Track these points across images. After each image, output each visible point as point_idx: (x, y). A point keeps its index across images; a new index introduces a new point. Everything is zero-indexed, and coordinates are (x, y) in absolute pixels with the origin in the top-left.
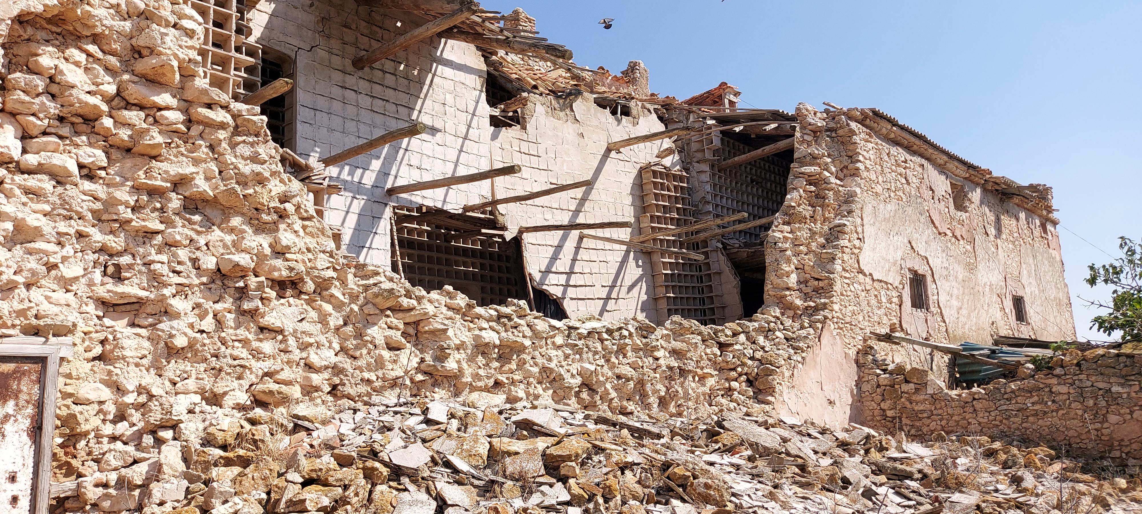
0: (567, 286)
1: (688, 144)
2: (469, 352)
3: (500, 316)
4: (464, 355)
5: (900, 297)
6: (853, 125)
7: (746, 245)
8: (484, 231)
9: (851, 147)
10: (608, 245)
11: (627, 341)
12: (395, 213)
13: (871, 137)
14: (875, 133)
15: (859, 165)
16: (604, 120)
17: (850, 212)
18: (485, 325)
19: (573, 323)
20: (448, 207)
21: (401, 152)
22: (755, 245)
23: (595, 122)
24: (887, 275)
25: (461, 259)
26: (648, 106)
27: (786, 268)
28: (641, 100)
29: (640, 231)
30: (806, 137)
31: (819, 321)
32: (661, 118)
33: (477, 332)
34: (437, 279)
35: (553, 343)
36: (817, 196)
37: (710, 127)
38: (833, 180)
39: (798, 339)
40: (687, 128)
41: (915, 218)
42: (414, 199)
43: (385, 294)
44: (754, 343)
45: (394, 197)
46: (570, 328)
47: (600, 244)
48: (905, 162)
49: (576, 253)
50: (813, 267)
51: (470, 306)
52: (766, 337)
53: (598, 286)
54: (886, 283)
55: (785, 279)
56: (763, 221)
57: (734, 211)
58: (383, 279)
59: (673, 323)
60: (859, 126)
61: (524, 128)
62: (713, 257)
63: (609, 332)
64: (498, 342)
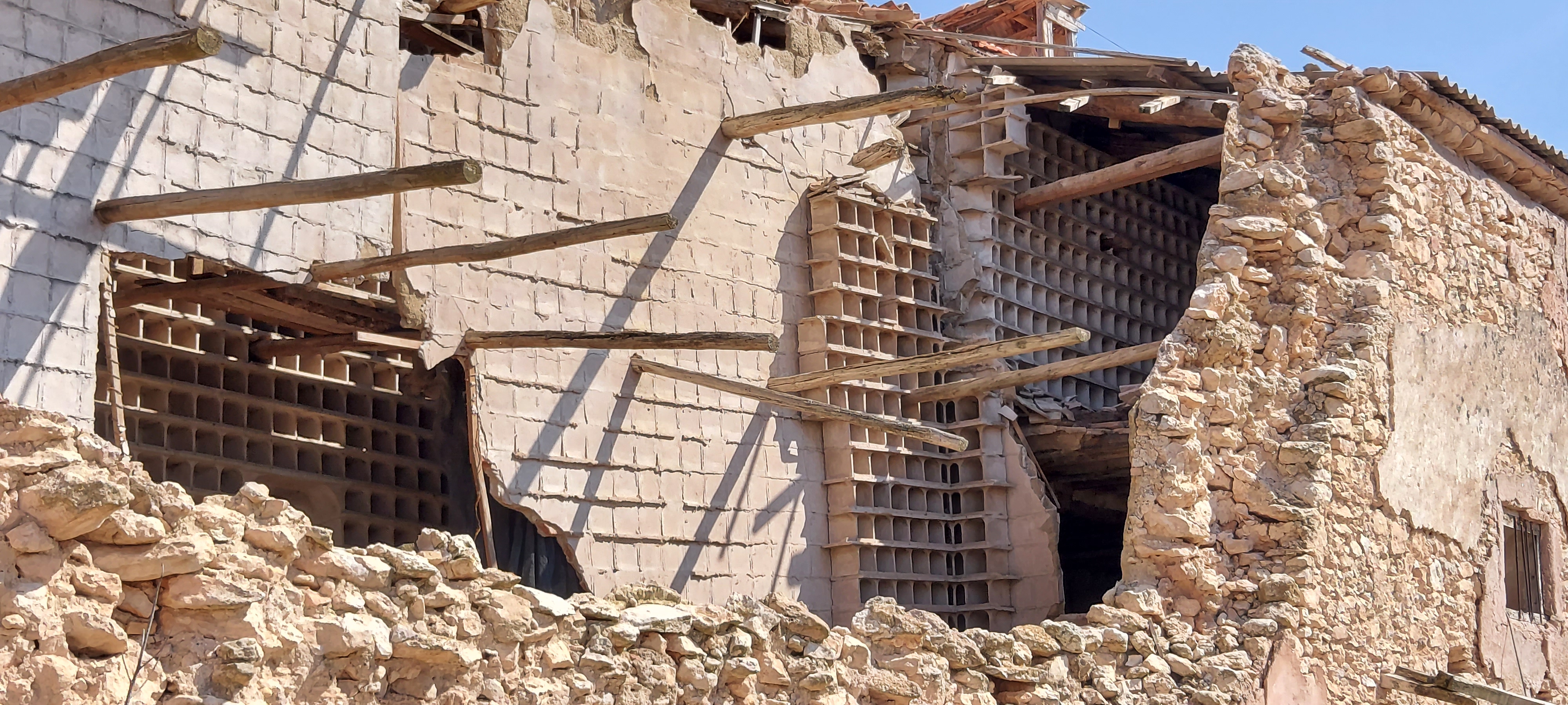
0: (588, 501)
1: (939, 135)
2: (304, 671)
3: (397, 577)
4: (287, 682)
5: (1479, 578)
6: (1379, 114)
7: (1082, 416)
8: (364, 336)
9: (1370, 172)
10: (708, 397)
11: (746, 660)
12: (115, 274)
13: (1422, 148)
14: (1434, 138)
15: (1388, 220)
16: (713, 54)
17: (1359, 344)
18: (355, 599)
19: (600, 605)
20: (268, 266)
21: (145, 104)
22: (1105, 417)
23: (690, 59)
24: (1448, 518)
25: (293, 411)
26: (837, 24)
27: (1183, 483)
28: (818, 8)
29: (798, 361)
30: (1253, 137)
31: (1263, 632)
32: (869, 61)
33: (329, 618)
34: (220, 464)
35: (543, 658)
36: (1275, 297)
37: (999, 94)
38: (1318, 255)
39: (1208, 677)
40: (940, 93)
41: (1526, 369)
42: (171, 235)
43: (76, 497)
44: (1089, 682)
45: (115, 228)
46: (591, 618)
47: (686, 392)
48: (1508, 219)
49: (620, 411)
50: (1256, 485)
51: (312, 544)
52: (1122, 669)
53: (674, 505)
54: (1445, 539)
55: (1181, 514)
56: (1129, 355)
57: (1051, 322)
58: (71, 455)
59: (875, 617)
60: (1393, 116)
61: (494, 60)
62: (992, 443)
63: (700, 634)
64: (386, 648)
